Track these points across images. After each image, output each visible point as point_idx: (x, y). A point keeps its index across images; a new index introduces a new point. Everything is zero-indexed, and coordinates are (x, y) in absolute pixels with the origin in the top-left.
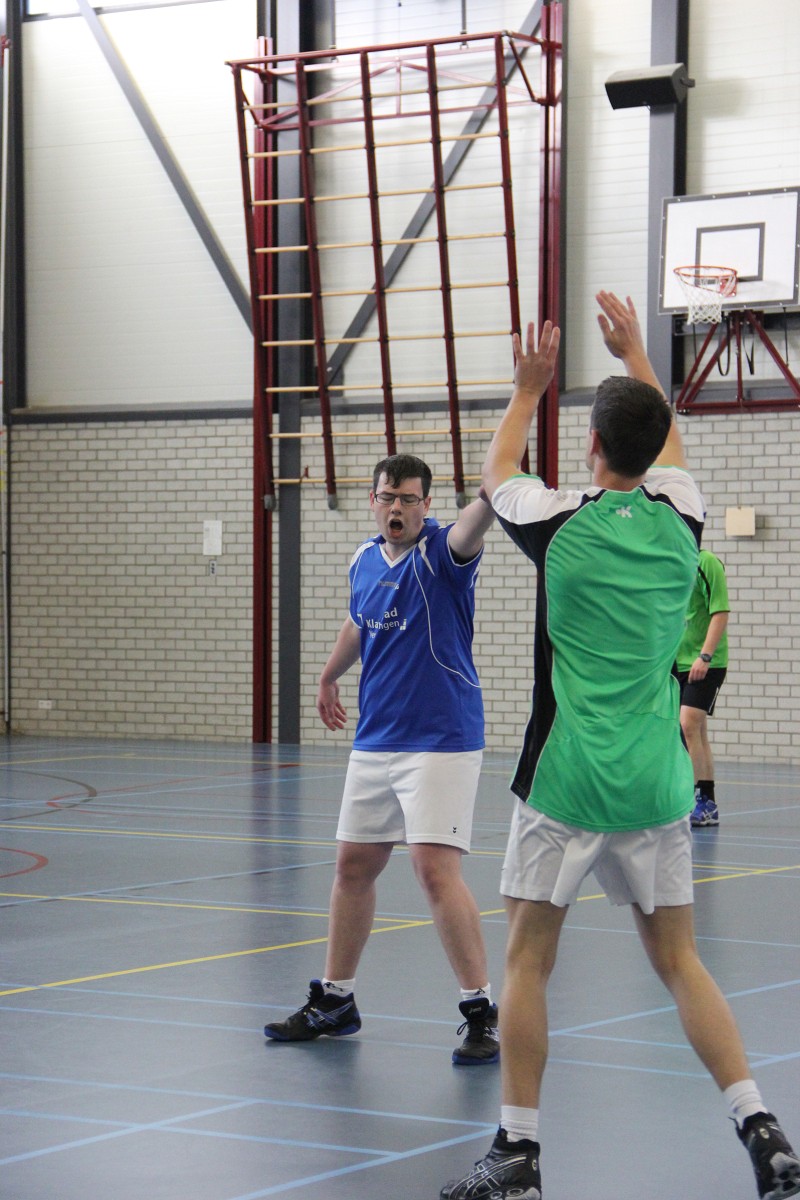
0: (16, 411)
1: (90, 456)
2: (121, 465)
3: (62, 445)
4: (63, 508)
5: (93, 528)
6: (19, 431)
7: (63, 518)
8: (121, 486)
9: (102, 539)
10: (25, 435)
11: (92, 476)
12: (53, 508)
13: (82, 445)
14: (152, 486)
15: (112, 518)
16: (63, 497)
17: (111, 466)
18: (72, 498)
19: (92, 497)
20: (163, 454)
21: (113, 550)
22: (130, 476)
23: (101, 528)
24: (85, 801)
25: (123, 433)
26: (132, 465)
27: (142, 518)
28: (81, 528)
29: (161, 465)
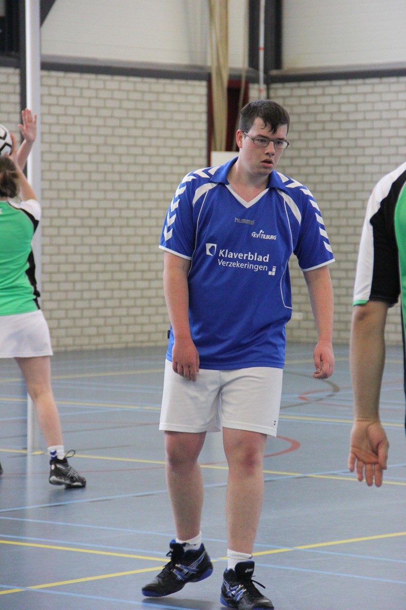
0: (274, 72)
1: (334, 108)
2: (360, 116)
3: (312, 100)
4: (312, 153)
5: (335, 170)
6: (276, 89)
7: (312, 162)
8: (358, 134)
9: (343, 178)
10: (282, 93)
11: (335, 126)
12: (303, 153)
13: (327, 100)
14: (386, 133)
15: (352, 160)
16: (312, 144)
17: (352, 117)
18: (319, 144)
19: (335, 143)
20: (395, 106)
21: (352, 187)
22: (367, 125)
23: (342, 169)
24: (331, 396)
25: (361, 89)
26: (369, 116)
27: (376, 160)
28: (326, 170)
29: (393, 115)
